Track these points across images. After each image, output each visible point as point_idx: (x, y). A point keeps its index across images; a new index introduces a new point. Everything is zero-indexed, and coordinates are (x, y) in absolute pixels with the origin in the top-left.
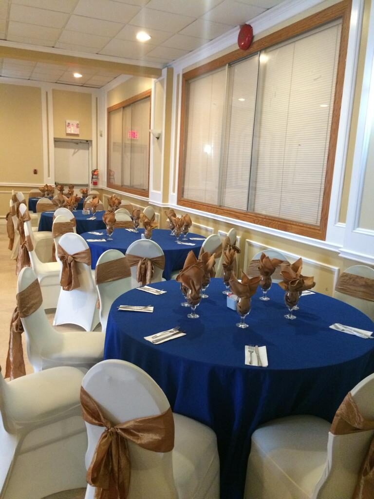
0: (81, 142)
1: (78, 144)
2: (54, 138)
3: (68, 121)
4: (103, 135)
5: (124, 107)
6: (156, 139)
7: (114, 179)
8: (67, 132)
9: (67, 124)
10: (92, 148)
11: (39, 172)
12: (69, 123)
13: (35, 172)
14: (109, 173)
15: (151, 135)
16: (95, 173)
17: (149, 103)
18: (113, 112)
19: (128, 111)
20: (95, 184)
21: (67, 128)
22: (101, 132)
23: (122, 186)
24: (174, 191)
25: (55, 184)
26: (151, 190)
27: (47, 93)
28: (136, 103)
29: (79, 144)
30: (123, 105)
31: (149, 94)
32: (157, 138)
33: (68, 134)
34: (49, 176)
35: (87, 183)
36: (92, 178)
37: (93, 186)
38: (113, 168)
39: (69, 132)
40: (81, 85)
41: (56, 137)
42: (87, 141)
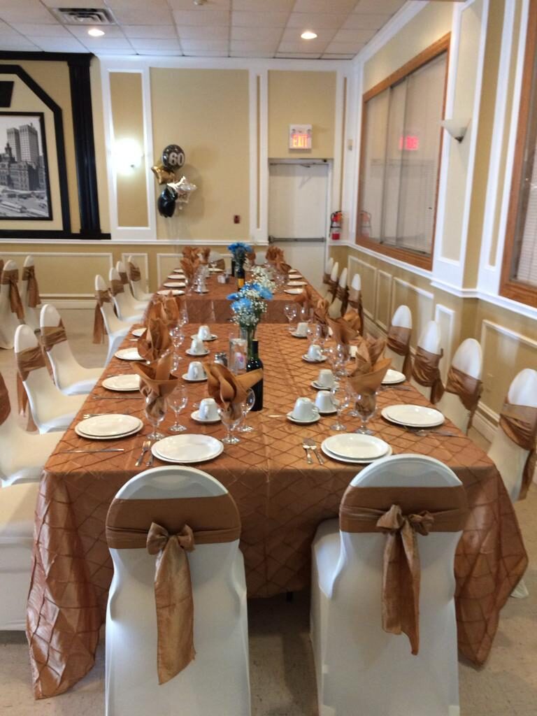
0: (314, 164)
1: (309, 167)
2: (269, 159)
3: (292, 127)
4: (353, 148)
5: (392, 87)
6: (456, 141)
7: (370, 227)
8: (291, 147)
9: (291, 132)
10: (333, 172)
11: (242, 220)
12: (294, 130)
13: (237, 220)
14: (361, 216)
15: (446, 133)
16: (337, 217)
17: (445, 64)
18: (373, 99)
19: (401, 91)
20: (336, 237)
21: (291, 139)
22: (350, 141)
23: (381, 243)
24: (492, 262)
25: (270, 239)
26: (438, 258)
27: (258, 78)
28: (416, 73)
29: (312, 166)
30: (391, 83)
31: (444, 47)
32: (456, 138)
33: (293, 150)
34: (258, 226)
35: (324, 236)
36: (332, 227)
37: (332, 241)
38: (367, 207)
39: (295, 146)
40: (318, 56)
41: (272, 157)
42: (325, 161)
